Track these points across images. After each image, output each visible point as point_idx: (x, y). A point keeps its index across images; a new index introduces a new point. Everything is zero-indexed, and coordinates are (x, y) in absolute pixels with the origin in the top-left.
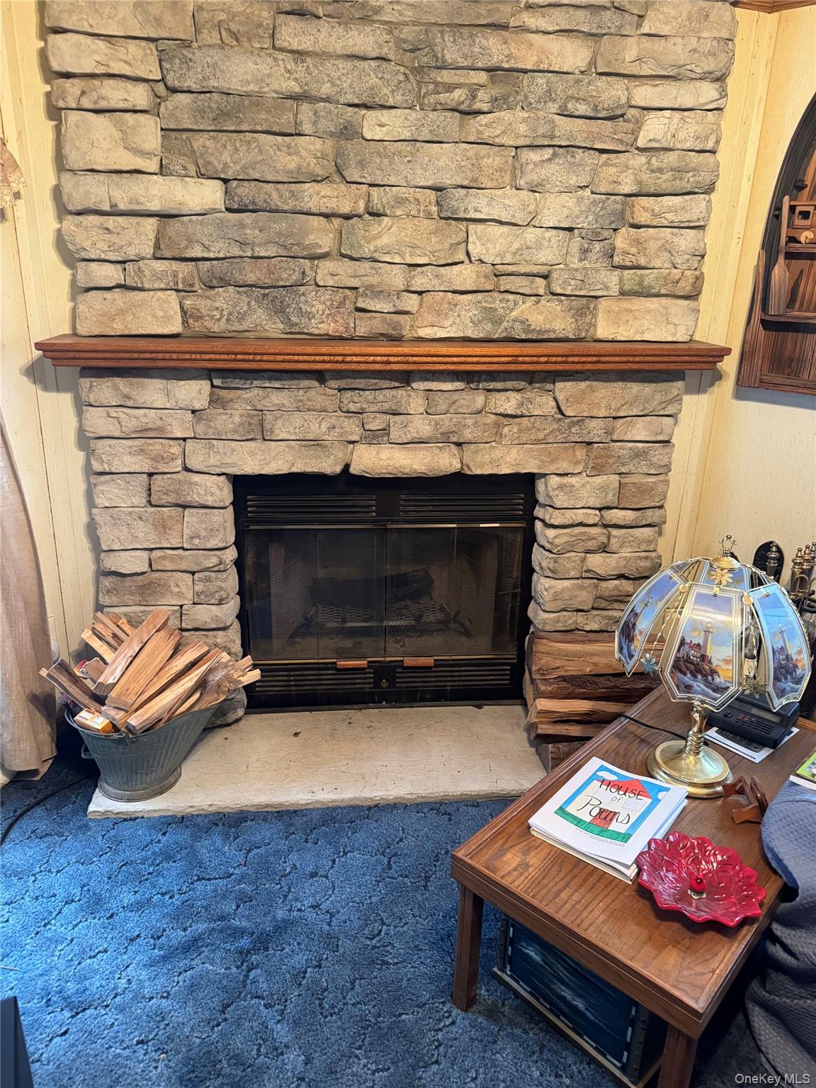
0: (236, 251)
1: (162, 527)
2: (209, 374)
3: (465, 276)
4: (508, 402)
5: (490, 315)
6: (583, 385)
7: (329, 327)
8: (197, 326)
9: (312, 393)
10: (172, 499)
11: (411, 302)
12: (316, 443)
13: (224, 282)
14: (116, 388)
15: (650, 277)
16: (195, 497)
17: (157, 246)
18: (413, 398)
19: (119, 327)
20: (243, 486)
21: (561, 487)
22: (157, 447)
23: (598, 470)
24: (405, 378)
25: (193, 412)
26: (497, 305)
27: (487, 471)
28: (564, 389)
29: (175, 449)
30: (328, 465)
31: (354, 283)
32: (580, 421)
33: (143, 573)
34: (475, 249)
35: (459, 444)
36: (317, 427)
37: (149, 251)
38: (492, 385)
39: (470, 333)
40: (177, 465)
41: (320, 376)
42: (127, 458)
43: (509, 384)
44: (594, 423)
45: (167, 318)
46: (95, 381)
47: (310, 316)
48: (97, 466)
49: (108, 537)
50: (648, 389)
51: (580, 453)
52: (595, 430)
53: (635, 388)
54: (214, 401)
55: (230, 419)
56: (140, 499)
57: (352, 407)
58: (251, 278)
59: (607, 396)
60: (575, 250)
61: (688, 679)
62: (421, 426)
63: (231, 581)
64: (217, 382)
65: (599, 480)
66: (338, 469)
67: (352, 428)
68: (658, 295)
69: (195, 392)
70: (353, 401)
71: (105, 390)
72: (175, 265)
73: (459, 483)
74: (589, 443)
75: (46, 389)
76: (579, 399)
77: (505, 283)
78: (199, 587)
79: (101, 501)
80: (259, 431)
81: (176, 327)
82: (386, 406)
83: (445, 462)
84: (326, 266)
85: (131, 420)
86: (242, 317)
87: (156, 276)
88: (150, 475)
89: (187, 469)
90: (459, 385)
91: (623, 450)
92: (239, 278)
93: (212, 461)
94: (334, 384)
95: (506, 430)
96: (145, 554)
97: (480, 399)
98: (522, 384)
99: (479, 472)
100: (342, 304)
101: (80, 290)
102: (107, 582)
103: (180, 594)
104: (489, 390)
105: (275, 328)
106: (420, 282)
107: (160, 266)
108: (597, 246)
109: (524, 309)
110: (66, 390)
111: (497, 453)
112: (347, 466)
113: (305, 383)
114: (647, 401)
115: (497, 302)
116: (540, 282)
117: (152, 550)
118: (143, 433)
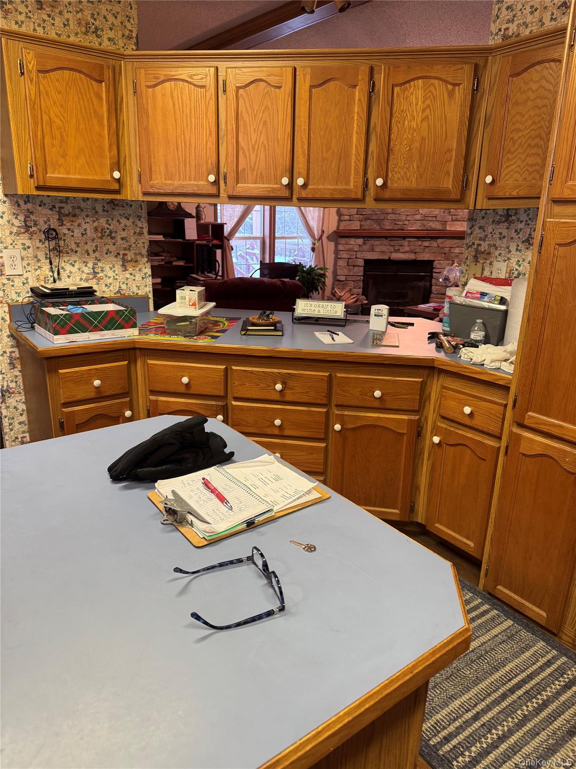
0: (372, 213)
1: (350, 270)
2: (363, 237)
3: (418, 217)
4: (427, 244)
5: (423, 225)
6: (444, 240)
7: (389, 228)
8: (362, 228)
9: (384, 241)
10: (352, 264)
11: (407, 222)
12: (383, 252)
13: (369, 219)
14: (345, 240)
15: (458, 217)
16: (357, 264)
17: (357, 212)
18: (405, 243)
19: (347, 228)
20: (367, 262)
21: (438, 263)
22: (351, 253)
23: (447, 259)
24: (404, 238)
25: (359, 245)
26: (425, 223)
27: (421, 259)
28: (439, 241)
29: (355, 253)
30: (386, 257)
31: (395, 219)
32: (443, 248)
33: (343, 281)
34: (421, 211)
35: (415, 253)
36: (384, 248)
37: (355, 213)
38: (423, 240)
39: (419, 229)
40: (354, 257)
41: (386, 237)
42: (345, 255)
43: (427, 239)
44: (447, 248)
45: (357, 226)
46: (342, 239)
47: (385, 225)
48: (339, 257)
49: (339, 272)
50: (458, 241)
51: (443, 255)
52: (446, 250)
53: (456, 241)
54: (364, 243)
55: (366, 247)
56: (346, 264)
57: (392, 244)
58: (375, 218)
59: (449, 243)
60: (442, 212)
61: (446, 281)
62: (407, 249)
63: (361, 284)
64: (365, 239)
65: (447, 262)
66: (388, 258)
67: (392, 249)
68: (460, 221)
69: (360, 241)
70: (392, 243)
71: (343, 241)
72: (360, 216)
73: (414, 262)
74: (445, 253)
75: (330, 241)
76: (443, 243)
77: (427, 218)
78: (355, 284)
79: (338, 264)
80: (372, 250)
81: (359, 228)
82: (400, 244)
83: (412, 257)
84: (390, 215)
85: (347, 247)
86: (371, 226)
87: (356, 218)
88: (349, 259)
89: (356, 258)
90: (416, 240)
91: (453, 255)
92: (372, 218)
93: (363, 255)
94: (388, 239)
95: (426, 250)
96: (345, 277)
97: (420, 243)
98: (429, 240)
99: (419, 259)
100: (392, 223)
101: (340, 221)
102: (337, 283)
103: (351, 286)
104: (422, 241)
105: (378, 228)
106: (408, 219)
107: (357, 216)
108: (447, 211)
109: (431, 224)
110: (332, 241)
111: (424, 255)
112: (390, 258)
113: (383, 239)
114: (459, 243)
115: (425, 222)
116: (434, 218)
117: (346, 276)
118: (349, 250)
